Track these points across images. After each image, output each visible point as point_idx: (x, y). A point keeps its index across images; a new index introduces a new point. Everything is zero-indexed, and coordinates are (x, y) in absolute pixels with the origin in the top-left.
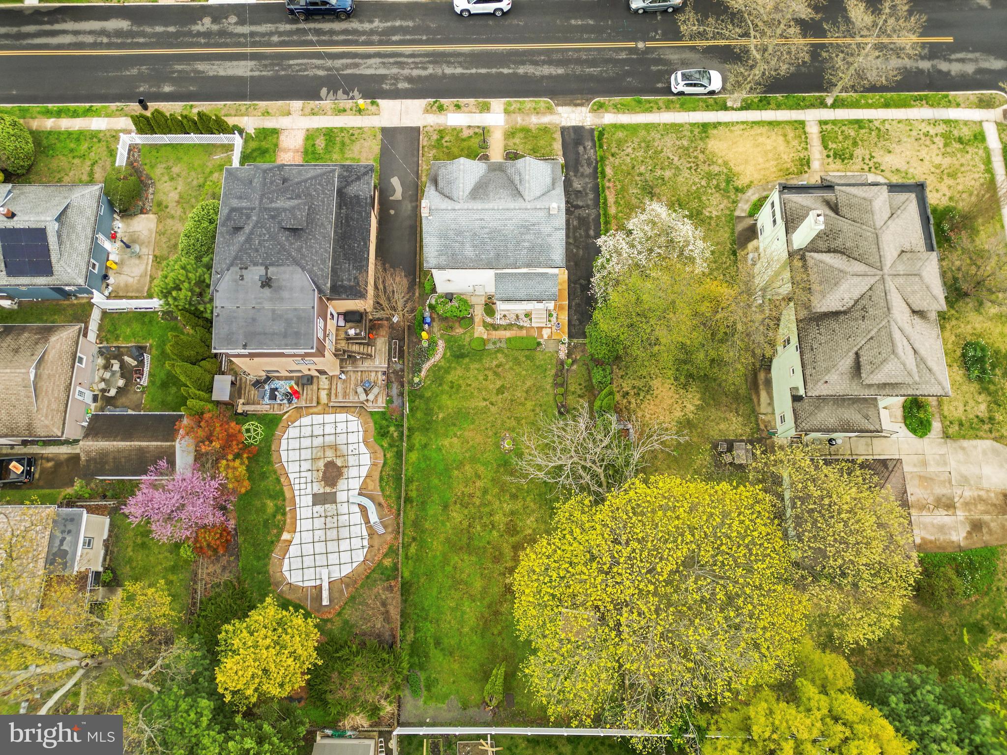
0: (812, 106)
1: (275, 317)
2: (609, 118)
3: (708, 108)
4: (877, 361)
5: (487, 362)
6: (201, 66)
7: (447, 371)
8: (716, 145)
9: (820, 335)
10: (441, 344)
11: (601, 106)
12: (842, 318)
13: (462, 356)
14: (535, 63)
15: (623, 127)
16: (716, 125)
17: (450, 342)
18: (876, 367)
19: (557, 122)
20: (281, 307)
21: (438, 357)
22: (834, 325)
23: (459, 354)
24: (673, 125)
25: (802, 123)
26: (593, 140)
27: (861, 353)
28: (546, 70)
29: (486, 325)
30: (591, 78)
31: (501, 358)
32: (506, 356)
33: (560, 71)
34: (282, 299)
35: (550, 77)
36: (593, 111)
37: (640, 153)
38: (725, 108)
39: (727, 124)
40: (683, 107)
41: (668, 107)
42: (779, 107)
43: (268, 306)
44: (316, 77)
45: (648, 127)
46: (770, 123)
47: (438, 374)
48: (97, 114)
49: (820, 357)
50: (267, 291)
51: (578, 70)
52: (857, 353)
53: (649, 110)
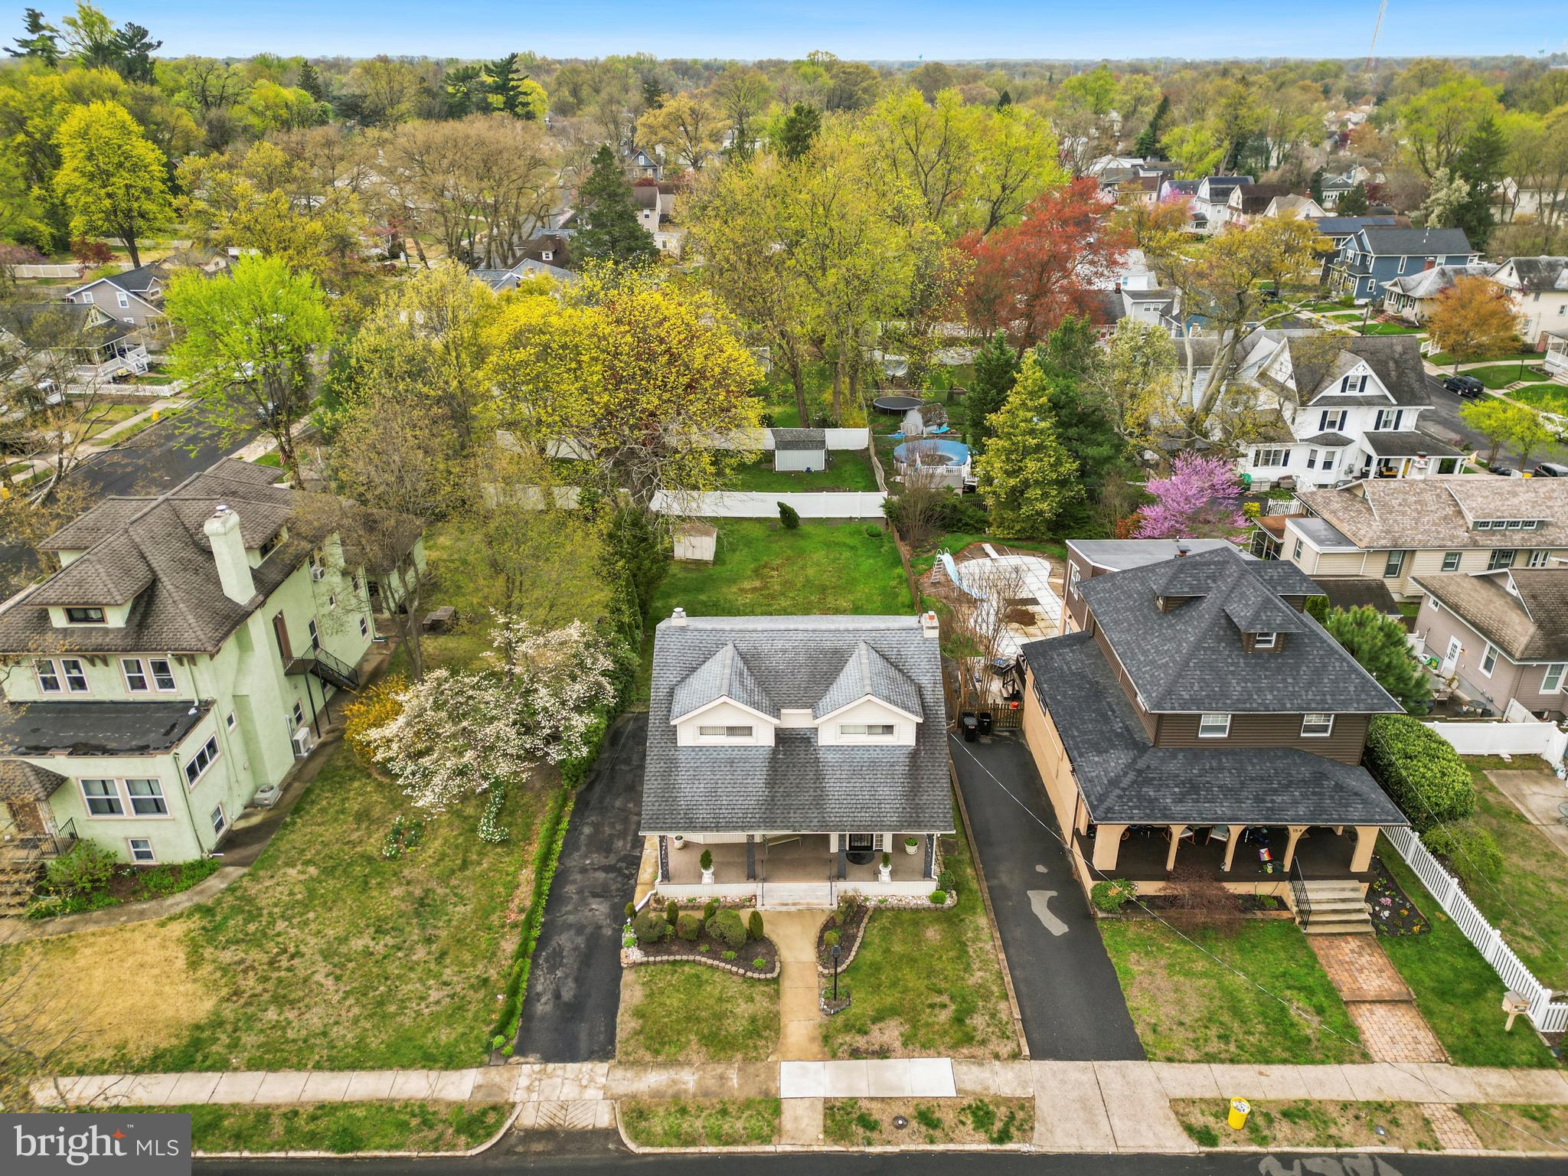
2: (459, 1085)
8: (189, 1008)
19: (619, 1073)
26: (527, 1016)
36: (501, 1111)
37: (409, 987)
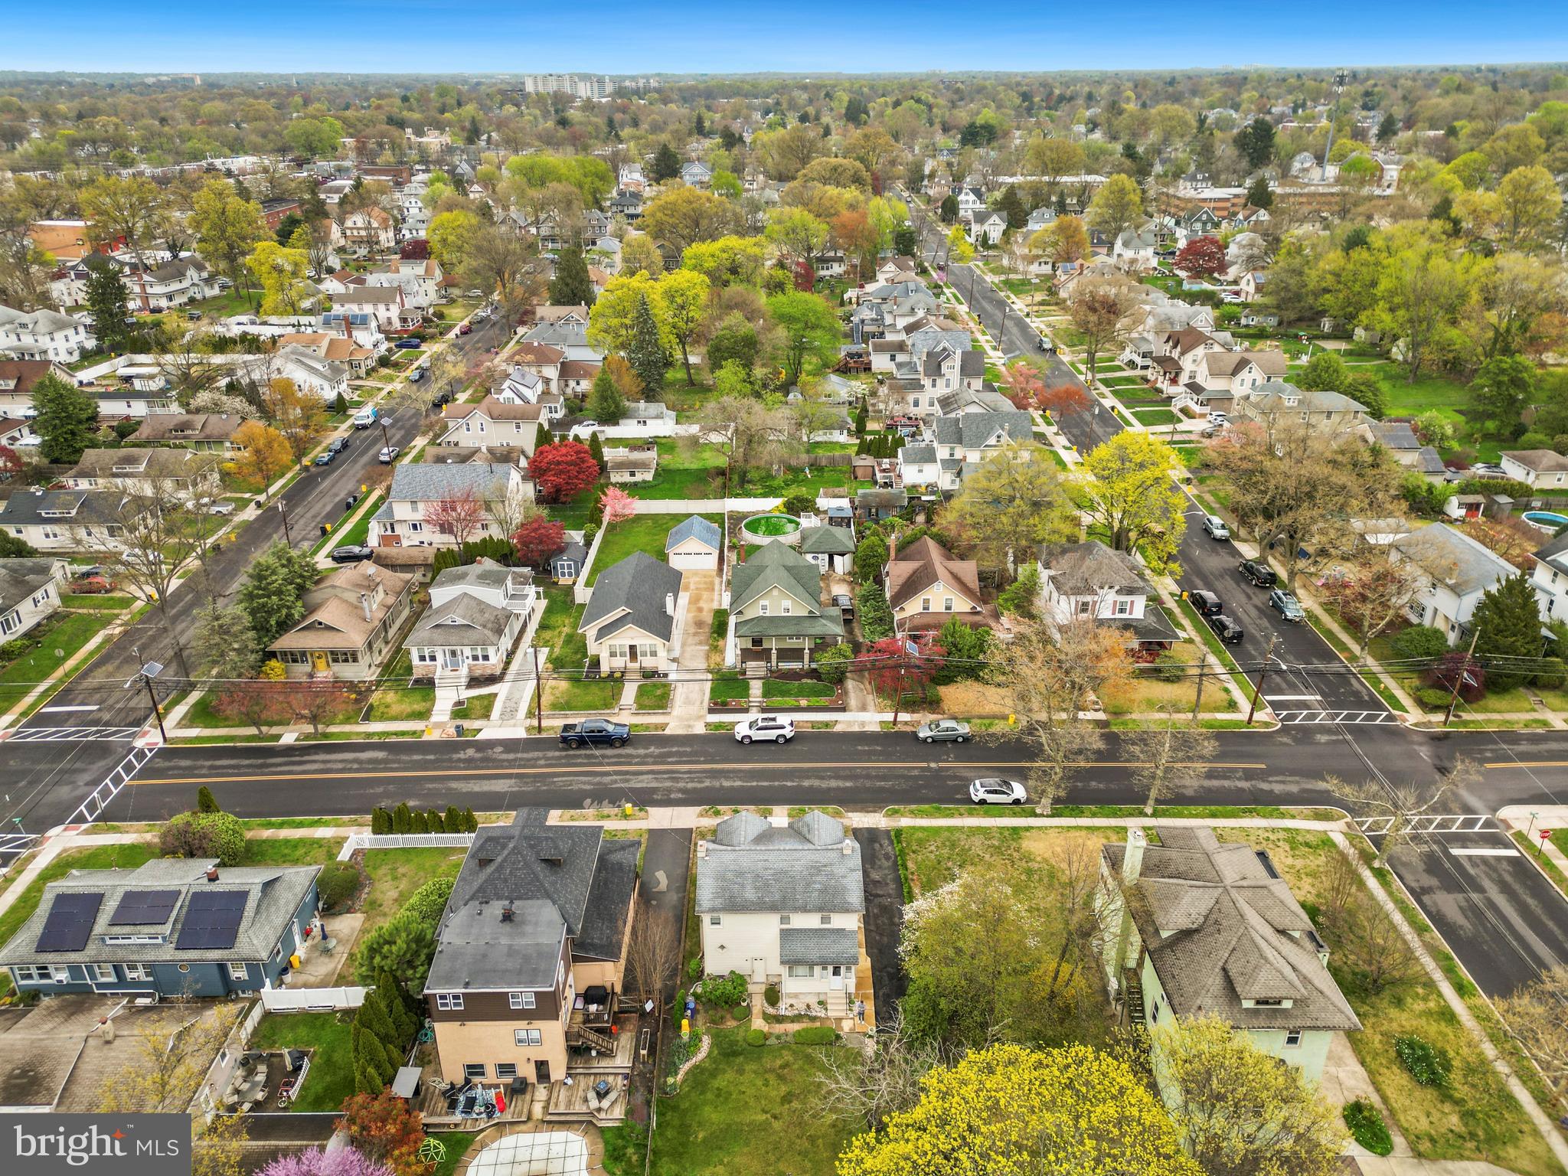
0: (1131, 815)
1: (511, 952)
2: (905, 822)
3: (1015, 815)
4: (1249, 970)
5: (768, 1062)
6: (454, 785)
7: (713, 1075)
8: (1029, 844)
9: (1178, 961)
10: (706, 1041)
11: (896, 812)
12: (1196, 937)
13: (735, 1054)
14: (822, 778)
15: (922, 829)
16: (1028, 829)
17: (718, 1039)
18: (1250, 976)
19: (848, 824)
20: (521, 942)
21: (701, 1055)
22: (1189, 945)
23: (729, 1052)
24: (979, 828)
25: (1125, 829)
26: (890, 839)
27: (1229, 967)
28: (833, 783)
29: (767, 1017)
30: (882, 789)
31: (788, 1056)
32: (794, 1052)
33: (848, 784)
34: (523, 934)
35: (838, 789)
36: (887, 815)
37: (945, 852)
38: (1036, 815)
39: (1040, 828)
40: (987, 814)
41: (971, 814)
42: (1094, 815)
43: (504, 941)
44: (581, 791)
45: (949, 829)
46: (1088, 828)
47: (700, 1078)
48: (326, 824)
49: (1185, 982)
50: (507, 927)
51: (868, 784)
52: (1224, 969)
53: (952, 816)
